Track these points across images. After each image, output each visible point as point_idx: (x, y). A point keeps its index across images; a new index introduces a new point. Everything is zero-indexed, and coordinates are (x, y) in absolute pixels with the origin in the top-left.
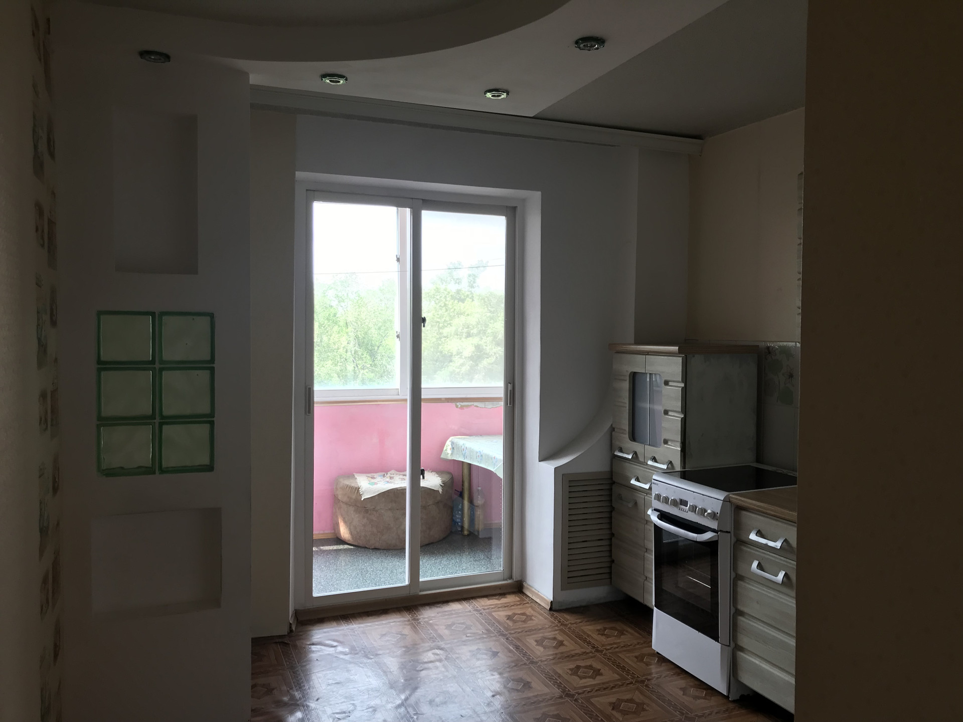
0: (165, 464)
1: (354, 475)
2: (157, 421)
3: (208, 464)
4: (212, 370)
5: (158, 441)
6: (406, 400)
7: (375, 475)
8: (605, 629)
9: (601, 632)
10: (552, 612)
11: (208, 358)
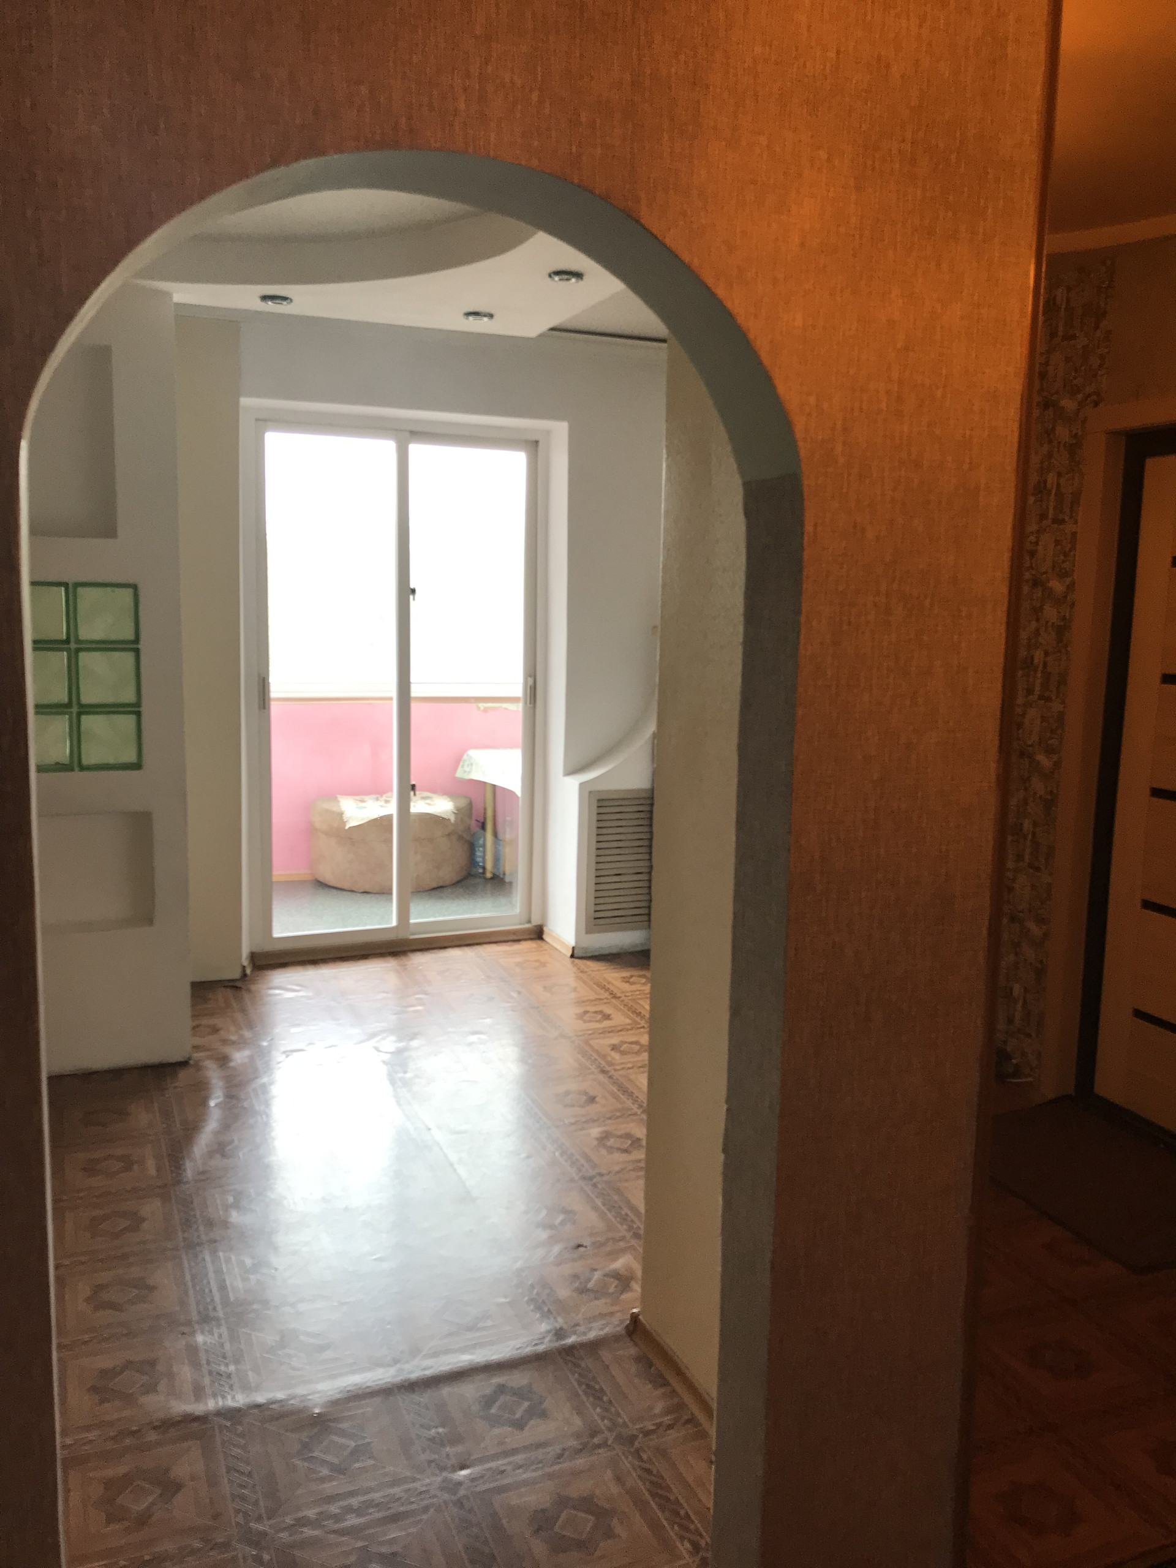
0: (85, 762)
1: (336, 798)
2: (75, 710)
3: (135, 761)
4: (137, 652)
5: (76, 735)
6: (391, 699)
7: (365, 798)
8: (632, 976)
9: (626, 980)
10: (573, 959)
11: (132, 637)
